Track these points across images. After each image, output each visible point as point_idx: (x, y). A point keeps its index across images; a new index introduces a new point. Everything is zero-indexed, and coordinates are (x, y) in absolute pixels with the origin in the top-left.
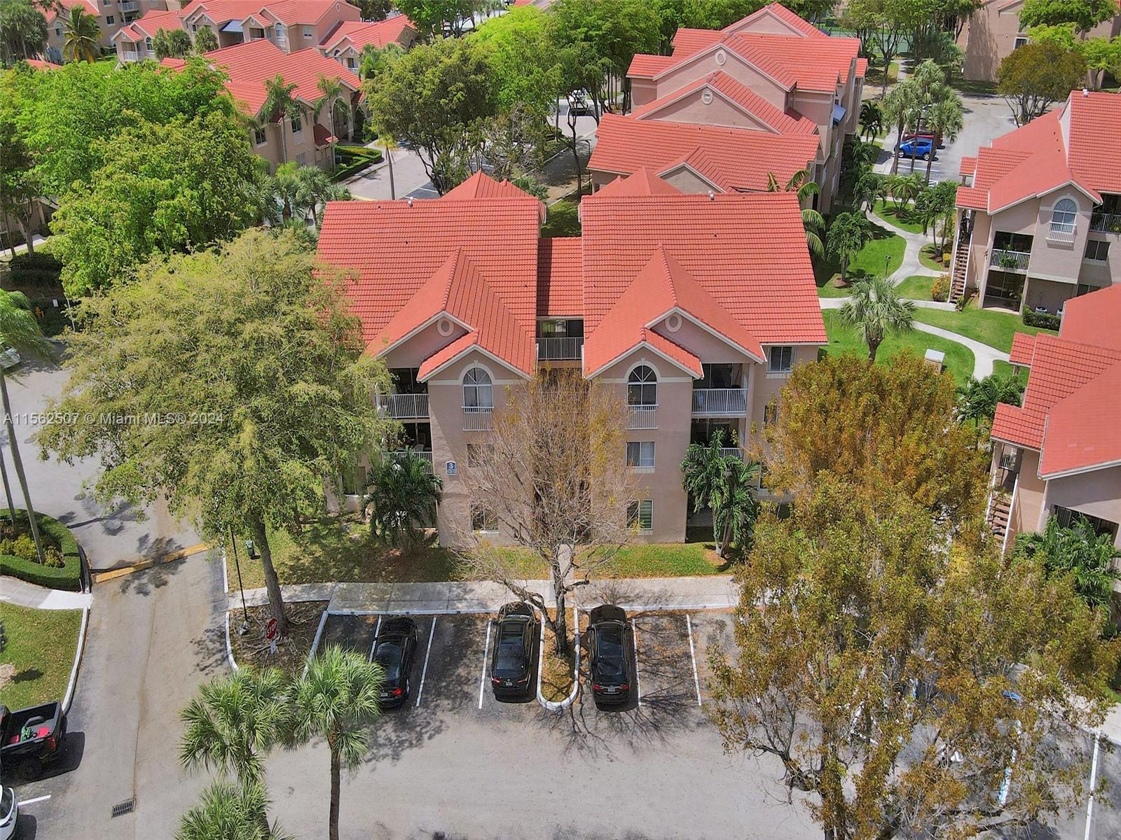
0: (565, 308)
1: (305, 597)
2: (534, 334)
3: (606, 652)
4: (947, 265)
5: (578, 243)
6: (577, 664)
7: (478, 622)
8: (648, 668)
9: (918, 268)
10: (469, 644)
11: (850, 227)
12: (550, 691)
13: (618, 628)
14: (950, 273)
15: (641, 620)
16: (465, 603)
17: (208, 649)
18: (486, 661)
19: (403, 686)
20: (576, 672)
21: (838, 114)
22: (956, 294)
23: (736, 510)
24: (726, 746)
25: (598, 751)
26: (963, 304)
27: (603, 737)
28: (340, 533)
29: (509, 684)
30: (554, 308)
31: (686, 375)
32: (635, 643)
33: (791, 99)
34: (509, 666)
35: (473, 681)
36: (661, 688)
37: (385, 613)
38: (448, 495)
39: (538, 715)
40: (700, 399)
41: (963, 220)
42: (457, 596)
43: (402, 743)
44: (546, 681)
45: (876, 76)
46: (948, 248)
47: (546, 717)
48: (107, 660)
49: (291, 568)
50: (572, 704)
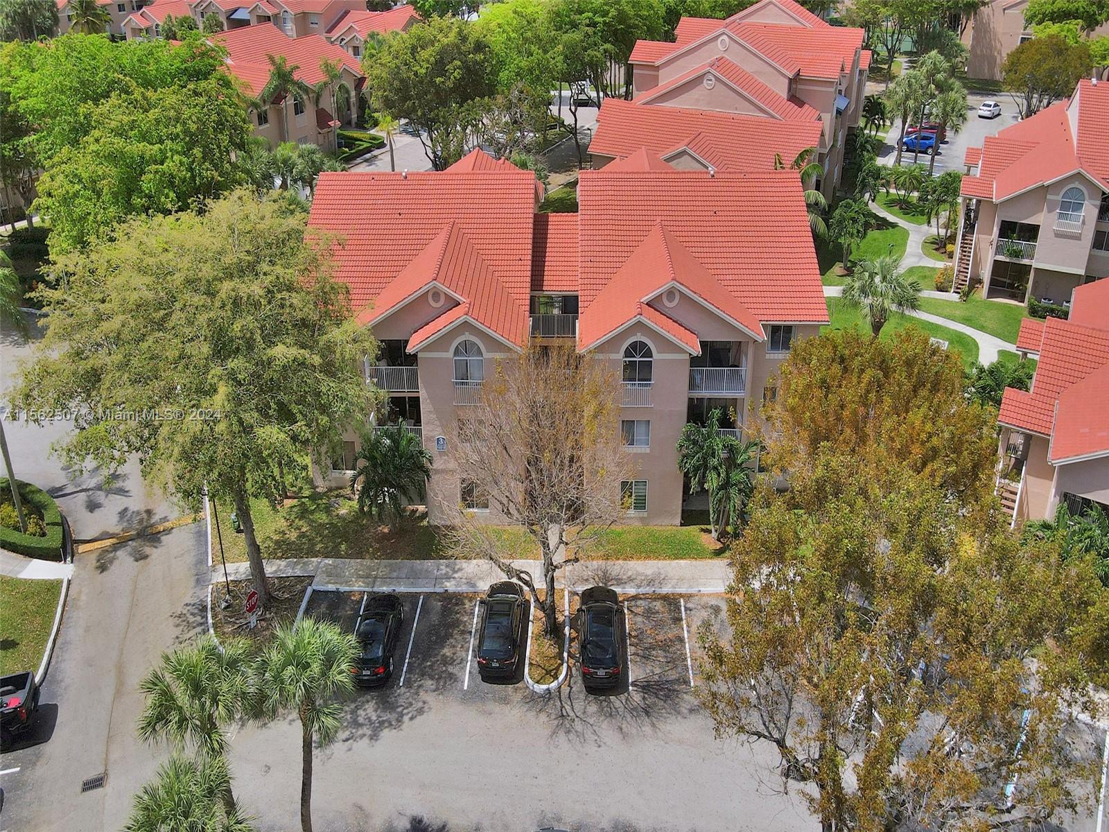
0: (560, 283)
1: (290, 572)
2: (528, 308)
3: (597, 635)
4: (951, 256)
5: (574, 219)
6: (567, 646)
7: (466, 601)
8: (640, 651)
9: (921, 258)
10: (456, 623)
11: (853, 215)
12: (538, 673)
13: (610, 610)
14: (954, 264)
15: (633, 603)
16: (453, 582)
17: (188, 622)
18: (473, 642)
19: (387, 665)
20: (565, 655)
21: (841, 103)
22: (960, 284)
23: (733, 492)
24: (717, 730)
25: (586, 736)
26: (967, 294)
27: (591, 721)
28: (328, 509)
29: (495, 665)
30: (549, 283)
31: (682, 351)
32: (627, 627)
33: (794, 86)
34: (496, 646)
35: (458, 661)
36: (653, 672)
37: (370, 590)
38: (437, 472)
39: (525, 697)
40: (698, 377)
41: (968, 210)
42: (445, 574)
43: (382, 723)
44: (534, 662)
45: (879, 72)
46: (952, 239)
47: (533, 699)
48: (85, 631)
49: (277, 542)
50: (560, 687)
